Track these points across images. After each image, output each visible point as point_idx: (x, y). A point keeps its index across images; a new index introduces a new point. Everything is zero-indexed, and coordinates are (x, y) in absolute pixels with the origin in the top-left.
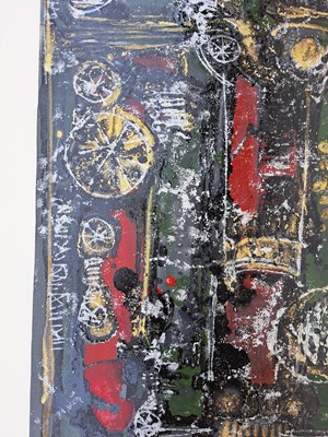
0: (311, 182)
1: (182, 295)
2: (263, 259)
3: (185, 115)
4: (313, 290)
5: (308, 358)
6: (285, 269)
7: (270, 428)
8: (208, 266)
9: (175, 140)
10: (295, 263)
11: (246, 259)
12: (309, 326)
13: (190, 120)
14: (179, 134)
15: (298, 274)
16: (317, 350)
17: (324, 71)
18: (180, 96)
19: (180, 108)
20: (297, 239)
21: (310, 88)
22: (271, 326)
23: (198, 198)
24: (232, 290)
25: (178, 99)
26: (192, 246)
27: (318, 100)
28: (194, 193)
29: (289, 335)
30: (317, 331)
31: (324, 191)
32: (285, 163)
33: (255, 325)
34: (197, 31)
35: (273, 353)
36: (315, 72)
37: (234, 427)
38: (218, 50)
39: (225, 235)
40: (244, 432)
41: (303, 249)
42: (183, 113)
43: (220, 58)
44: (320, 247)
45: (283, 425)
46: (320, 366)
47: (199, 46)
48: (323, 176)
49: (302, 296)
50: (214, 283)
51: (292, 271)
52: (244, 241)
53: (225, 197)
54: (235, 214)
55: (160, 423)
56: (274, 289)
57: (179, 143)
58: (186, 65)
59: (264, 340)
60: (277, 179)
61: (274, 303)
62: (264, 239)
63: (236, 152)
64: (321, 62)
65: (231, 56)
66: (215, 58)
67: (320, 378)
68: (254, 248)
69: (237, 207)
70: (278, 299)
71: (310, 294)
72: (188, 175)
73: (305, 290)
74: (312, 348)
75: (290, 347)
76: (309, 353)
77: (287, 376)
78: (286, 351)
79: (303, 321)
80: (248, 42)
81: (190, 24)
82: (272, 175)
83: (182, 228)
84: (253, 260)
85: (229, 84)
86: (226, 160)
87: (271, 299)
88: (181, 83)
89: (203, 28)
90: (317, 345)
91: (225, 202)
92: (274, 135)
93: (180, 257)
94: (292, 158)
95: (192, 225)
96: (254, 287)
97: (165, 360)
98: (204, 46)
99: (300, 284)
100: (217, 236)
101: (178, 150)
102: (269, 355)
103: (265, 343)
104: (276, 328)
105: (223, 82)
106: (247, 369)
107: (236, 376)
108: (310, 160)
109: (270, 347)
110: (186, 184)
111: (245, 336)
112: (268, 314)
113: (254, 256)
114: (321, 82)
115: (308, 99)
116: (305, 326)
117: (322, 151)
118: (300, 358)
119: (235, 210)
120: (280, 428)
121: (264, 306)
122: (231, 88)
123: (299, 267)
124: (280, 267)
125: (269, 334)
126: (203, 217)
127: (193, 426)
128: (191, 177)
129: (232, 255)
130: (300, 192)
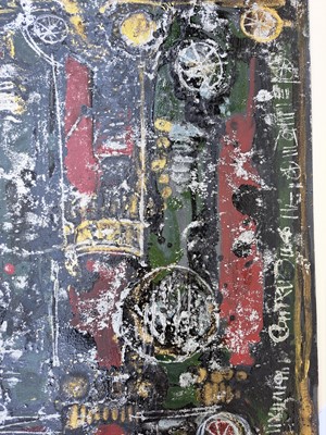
0: (149, 161)
1: (22, 282)
2: (105, 241)
3: (14, 98)
4: (157, 269)
5: (155, 338)
6: (128, 250)
7: (120, 411)
8: (48, 251)
9: (6, 124)
10: (137, 242)
11: (87, 242)
12: (155, 305)
13: (20, 104)
14: (10, 118)
15: (141, 254)
16: (164, 329)
17: (156, 46)
18: (8, 79)
19: (8, 92)
20: (138, 219)
21: (142, 65)
22: (115, 308)
23: (33, 182)
24: (74, 274)
25: (6, 83)
26: (31, 233)
27: (151, 77)
28: (29, 177)
29: (134, 316)
30: (164, 311)
31: (163, 170)
32: (122, 143)
33: (99, 308)
34: (23, 12)
35: (118, 335)
36: (147, 48)
37: (83, 411)
38: (45, 31)
39: (64, 219)
40: (93, 416)
41: (145, 229)
42: (12, 97)
43: (47, 38)
44: (162, 225)
45: (134, 406)
46: (168, 345)
47: (25, 28)
48: (161, 154)
49: (146, 276)
50: (55, 267)
51: (135, 251)
52: (84, 224)
53: (61, 180)
54: (73, 197)
55: (6, 412)
56: (117, 271)
57: (11, 127)
58: (13, 47)
59: (109, 322)
60: (114, 159)
61: (117, 284)
62: (104, 221)
63: (70, 134)
64: (152, 38)
65: (59, 36)
66: (42, 38)
67: (168, 357)
68: (94, 230)
69: (75, 190)
70: (122, 281)
71: (155, 274)
72: (21, 159)
73: (149, 269)
74: (159, 328)
75: (136, 328)
76: (156, 333)
77: (134, 358)
78: (132, 333)
79: (149, 302)
80: (76, 20)
81: (14, 5)
82: (109, 155)
83: (18, 214)
84: (94, 243)
85: (59, 65)
86: (60, 142)
87: (114, 280)
88: (9, 66)
89: (28, 9)
90: (164, 325)
91: (62, 185)
92: (108, 114)
93: (18, 244)
94: (128, 137)
95: (29, 210)
96: (97, 270)
97: (8, 348)
98: (30, 27)
99: (143, 264)
100: (56, 220)
101: (9, 134)
102: (115, 338)
103: (111, 325)
104: (120, 310)
105: (53, 63)
106: (93, 352)
107: (82, 360)
108: (147, 138)
109: (116, 329)
110: (19, 169)
111: (90, 320)
112: (112, 296)
113: (95, 238)
114: (154, 57)
115: (141, 76)
116: (150, 305)
117: (160, 128)
118: (147, 338)
119: (73, 193)
120: (130, 410)
121: (108, 287)
122: (60, 69)
123: (142, 247)
124: (122, 248)
125: (114, 316)
126: (40, 202)
127: (40, 413)
128: (24, 161)
129: (72, 239)
130: (139, 172)
